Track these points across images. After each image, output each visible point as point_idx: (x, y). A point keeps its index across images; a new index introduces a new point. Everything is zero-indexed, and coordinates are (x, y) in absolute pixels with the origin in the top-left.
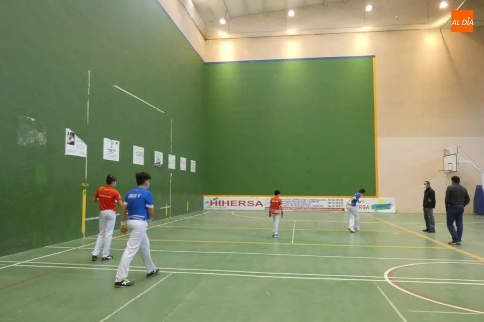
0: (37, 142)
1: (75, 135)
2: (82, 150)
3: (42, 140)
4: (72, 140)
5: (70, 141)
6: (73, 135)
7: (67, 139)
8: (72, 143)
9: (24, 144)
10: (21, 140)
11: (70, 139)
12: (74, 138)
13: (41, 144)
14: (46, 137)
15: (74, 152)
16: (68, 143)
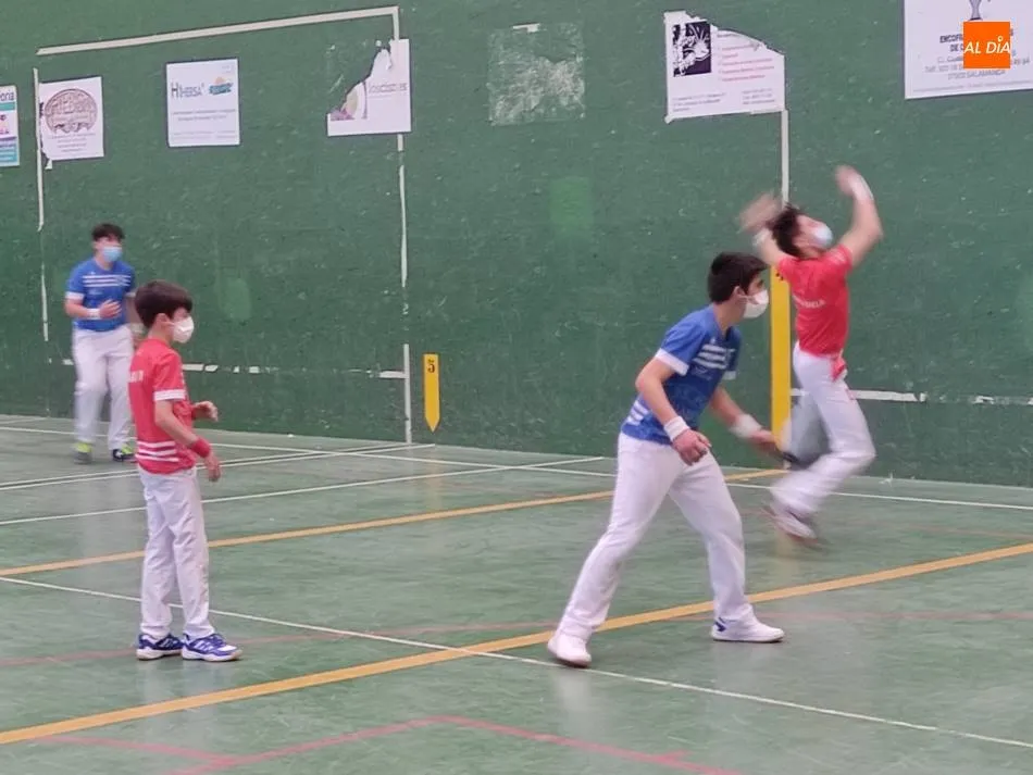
0: (549, 100)
1: (713, 29)
2: (757, 84)
3: (569, 88)
4: (700, 51)
5: (691, 59)
6: (702, 30)
7: (673, 56)
8: (702, 67)
9: (511, 115)
10: (499, 107)
11: (687, 50)
12: (708, 42)
13: (564, 102)
14: (586, 74)
15: (714, 99)
16: (677, 72)
